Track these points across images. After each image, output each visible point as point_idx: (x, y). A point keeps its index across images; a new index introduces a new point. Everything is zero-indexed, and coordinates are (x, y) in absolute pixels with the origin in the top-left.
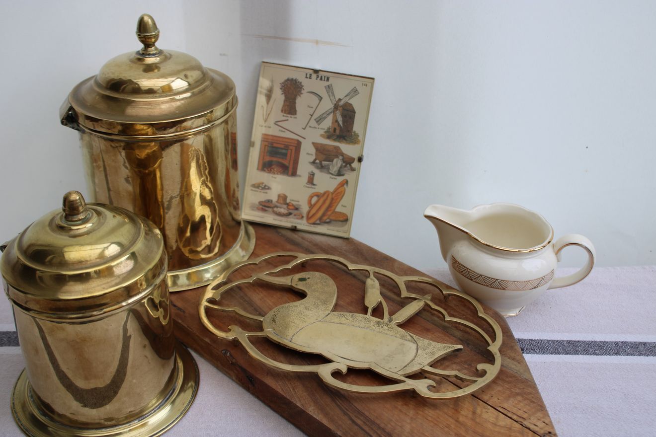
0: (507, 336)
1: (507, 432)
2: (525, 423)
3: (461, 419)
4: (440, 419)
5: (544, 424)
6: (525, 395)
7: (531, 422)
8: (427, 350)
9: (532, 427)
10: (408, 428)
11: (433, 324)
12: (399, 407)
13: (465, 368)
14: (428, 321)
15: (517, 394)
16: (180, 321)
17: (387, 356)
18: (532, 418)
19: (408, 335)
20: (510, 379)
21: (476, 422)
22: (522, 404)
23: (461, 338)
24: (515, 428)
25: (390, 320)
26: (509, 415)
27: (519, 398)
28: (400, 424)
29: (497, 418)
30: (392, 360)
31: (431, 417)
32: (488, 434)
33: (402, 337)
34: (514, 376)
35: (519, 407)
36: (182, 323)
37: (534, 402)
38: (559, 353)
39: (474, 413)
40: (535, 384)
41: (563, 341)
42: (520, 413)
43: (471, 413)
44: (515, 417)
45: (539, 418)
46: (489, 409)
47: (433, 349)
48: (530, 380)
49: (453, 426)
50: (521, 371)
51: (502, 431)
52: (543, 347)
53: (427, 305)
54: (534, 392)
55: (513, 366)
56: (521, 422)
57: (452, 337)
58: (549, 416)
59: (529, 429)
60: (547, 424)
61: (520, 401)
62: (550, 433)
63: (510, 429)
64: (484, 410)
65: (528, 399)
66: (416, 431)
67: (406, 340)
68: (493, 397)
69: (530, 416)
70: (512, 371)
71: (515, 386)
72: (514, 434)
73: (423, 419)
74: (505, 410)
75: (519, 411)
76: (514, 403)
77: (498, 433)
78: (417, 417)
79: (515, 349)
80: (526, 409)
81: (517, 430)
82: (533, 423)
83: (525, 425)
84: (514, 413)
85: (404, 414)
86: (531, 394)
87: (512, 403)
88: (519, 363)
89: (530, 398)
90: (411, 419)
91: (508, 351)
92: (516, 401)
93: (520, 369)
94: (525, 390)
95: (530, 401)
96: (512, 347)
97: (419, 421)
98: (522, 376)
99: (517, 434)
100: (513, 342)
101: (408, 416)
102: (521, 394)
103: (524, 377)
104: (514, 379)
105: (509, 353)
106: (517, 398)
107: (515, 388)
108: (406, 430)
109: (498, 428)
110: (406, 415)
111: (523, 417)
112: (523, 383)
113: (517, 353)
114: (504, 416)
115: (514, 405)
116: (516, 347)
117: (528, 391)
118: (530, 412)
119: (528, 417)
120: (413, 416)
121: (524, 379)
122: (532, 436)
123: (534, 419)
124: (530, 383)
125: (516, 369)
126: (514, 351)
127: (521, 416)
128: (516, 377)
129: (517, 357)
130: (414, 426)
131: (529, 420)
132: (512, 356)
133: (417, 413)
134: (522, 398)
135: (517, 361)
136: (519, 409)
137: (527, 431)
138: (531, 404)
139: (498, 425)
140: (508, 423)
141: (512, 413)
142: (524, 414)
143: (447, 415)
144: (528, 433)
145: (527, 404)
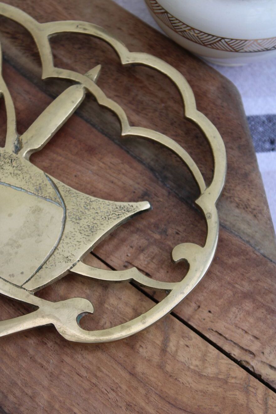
0: (239, 148)
1: (220, 390)
2: (255, 364)
3: (141, 368)
4: (101, 371)
6: (259, 298)
7: (265, 360)
8: (81, 222)
9: (265, 372)
10: (43, 398)
11: (103, 132)
12: (31, 352)
13: (156, 240)
14: (93, 125)
15: (246, 296)
17: (8, 244)
18: (267, 351)
19: (48, 183)
20: (236, 260)
21: (167, 372)
22: (251, 320)
23: (152, 163)
24: (235, 378)
25: (18, 149)
26: (226, 348)
27: (248, 305)
28: (29, 392)
29: (203, 359)
30: (16, 253)
31: (88, 369)
32: (185, 400)
33: (39, 191)
34: (243, 252)
35: (246, 326)
37: (272, 312)
39: (164, 350)
42: (246, 341)
43: (158, 351)
44: (236, 353)
46: (190, 339)
47: (94, 219)
48: (271, 257)
49: (124, 387)
50: (258, 236)
51: (211, 389)
53: (89, 97)
55: (243, 227)
56: (248, 363)
57: (136, 164)
59: (258, 377)
61: (248, 313)
63: (226, 382)
64: (182, 343)
65: (263, 306)
66: (57, 406)
67: (45, 198)
68: (200, 309)
69: (263, 345)
70: (241, 238)
71: (243, 275)
72: (231, 393)
73: (73, 375)
74: (221, 337)
75: (246, 335)
76: (238, 319)
77: (204, 393)
78: (61, 371)
79: (251, 182)
80: (257, 330)
81: (237, 383)
82: (268, 362)
83: (253, 367)
84: (235, 343)
85: (39, 366)
86: (271, 292)
87: (234, 317)
88: (255, 216)
89: (268, 303)
90: (50, 376)
91: (238, 188)
92: (241, 312)
93: (256, 232)
94: (260, 283)
95: (267, 310)
96: (246, 175)
97: (64, 381)
98: (257, 248)
99: (237, 393)
100: (249, 163)
101: (45, 369)
102: (251, 293)
103: (262, 251)
104: (243, 259)
105: (239, 193)
106: (243, 305)
107: (242, 280)
108: (40, 404)
109: (204, 381)
110: (41, 368)
111: (251, 350)
112: (258, 266)
113: (253, 190)
114: (217, 351)
115: (237, 322)
116: (253, 175)
117: (266, 286)
118: (265, 337)
119: (261, 349)
120: (54, 369)
121: (261, 257)
122: (263, 394)
123: (271, 353)
124: (270, 265)
125: (249, 231)
126: (249, 185)
127: (247, 348)
128: (247, 254)
129: (253, 201)
130: (55, 392)
131: (262, 354)
132: (245, 200)
133: (62, 362)
134: (253, 303)
135: (252, 213)
136: (246, 332)
137: (255, 384)
138: (268, 316)
139: (205, 374)
140: (224, 368)
141: (232, 343)
142: (253, 342)
143: (116, 360)
144: (257, 389)
145: (261, 318)
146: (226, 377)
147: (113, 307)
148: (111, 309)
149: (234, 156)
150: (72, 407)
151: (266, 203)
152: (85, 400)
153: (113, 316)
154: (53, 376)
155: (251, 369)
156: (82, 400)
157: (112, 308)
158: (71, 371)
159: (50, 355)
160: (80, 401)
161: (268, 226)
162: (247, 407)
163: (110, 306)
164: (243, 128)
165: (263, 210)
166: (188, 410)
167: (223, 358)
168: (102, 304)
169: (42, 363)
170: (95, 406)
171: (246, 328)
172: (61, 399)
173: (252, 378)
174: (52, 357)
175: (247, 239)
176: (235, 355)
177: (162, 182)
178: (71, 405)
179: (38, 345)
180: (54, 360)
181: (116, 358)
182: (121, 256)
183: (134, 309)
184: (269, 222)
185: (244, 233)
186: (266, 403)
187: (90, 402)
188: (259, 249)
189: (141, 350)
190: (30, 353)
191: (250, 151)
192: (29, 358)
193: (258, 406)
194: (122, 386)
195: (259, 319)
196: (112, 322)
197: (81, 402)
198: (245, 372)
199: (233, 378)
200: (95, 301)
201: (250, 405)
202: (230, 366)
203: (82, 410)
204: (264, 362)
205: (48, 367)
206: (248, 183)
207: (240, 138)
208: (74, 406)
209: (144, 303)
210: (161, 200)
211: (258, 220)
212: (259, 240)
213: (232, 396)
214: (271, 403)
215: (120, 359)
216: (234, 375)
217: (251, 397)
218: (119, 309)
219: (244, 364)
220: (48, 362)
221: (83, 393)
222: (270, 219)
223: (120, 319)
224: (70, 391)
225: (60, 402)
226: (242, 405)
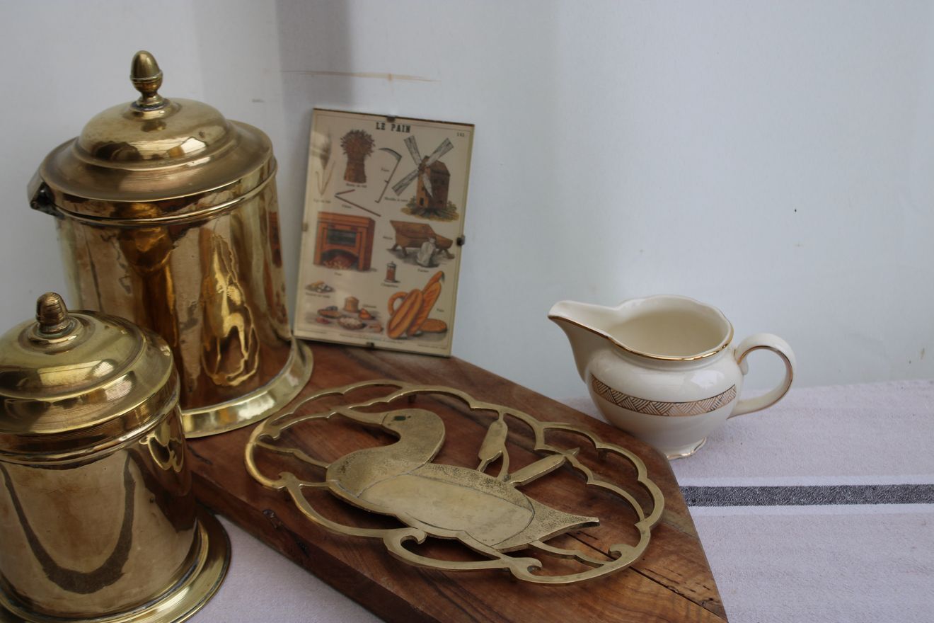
1: (652, 599)
2: (679, 588)
5: (704, 588)
6: (682, 554)
7: (687, 587)
8: (544, 521)
9: (687, 593)
15: (671, 553)
16: (205, 476)
22: (676, 565)
24: (663, 594)
25: (507, 479)
26: (657, 578)
27: (674, 558)
29: (639, 583)
33: (516, 502)
34: (671, 531)
35: (672, 568)
36: (209, 479)
37: (693, 562)
38: (747, 504)
40: (698, 539)
41: (755, 488)
42: (671, 576)
44: (664, 581)
45: (699, 582)
48: (692, 535)
51: (645, 598)
52: (724, 496)
54: (695, 549)
56: (673, 587)
58: (713, 579)
59: (683, 595)
60: (709, 589)
61: (674, 561)
62: (711, 599)
65: (685, 559)
67: (520, 506)
69: (686, 579)
70: (665, 522)
71: (669, 542)
72: (660, 602)
74: (652, 573)
75: (672, 573)
76: (665, 564)
77: (639, 601)
79: (675, 496)
80: (681, 571)
82: (689, 589)
83: (678, 590)
84: (663, 577)
86: (691, 552)
87: (662, 563)
88: (678, 513)
89: (689, 557)
92: (668, 561)
93: (679, 521)
94: (682, 547)
95: (688, 561)
98: (680, 529)
99: (666, 602)
102: (676, 551)
103: (683, 531)
106: (669, 558)
107: (669, 544)
109: (639, 595)
111: (675, 581)
112: (681, 538)
114: (649, 580)
115: (665, 566)
116: (677, 493)
117: (687, 549)
118: (687, 575)
119: (683, 581)
122: (686, 604)
123: (691, 584)
124: (691, 538)
125: (674, 520)
126: (673, 498)
127: (673, 580)
131: (685, 584)
134: (677, 557)
135: (676, 511)
137: (679, 598)
138: (689, 564)
139: (640, 591)
140: (655, 589)
141: (661, 577)
142: (677, 577)
144: (681, 601)
145: (683, 565)
146: (656, 593)
149: (662, 483)
155: (676, 591)
162: (673, 609)
165: (685, 511)
167: (653, 584)
171: (672, 570)
173: (677, 595)
175: (672, 524)
185: (670, 521)
186: (688, 609)
193: (681, 609)
198: (671, 592)
201: (676, 608)
202: (659, 588)
212: (681, 526)
213: (661, 604)
214: (691, 608)
217: (676, 604)
219: (670, 588)
226: (669, 608)
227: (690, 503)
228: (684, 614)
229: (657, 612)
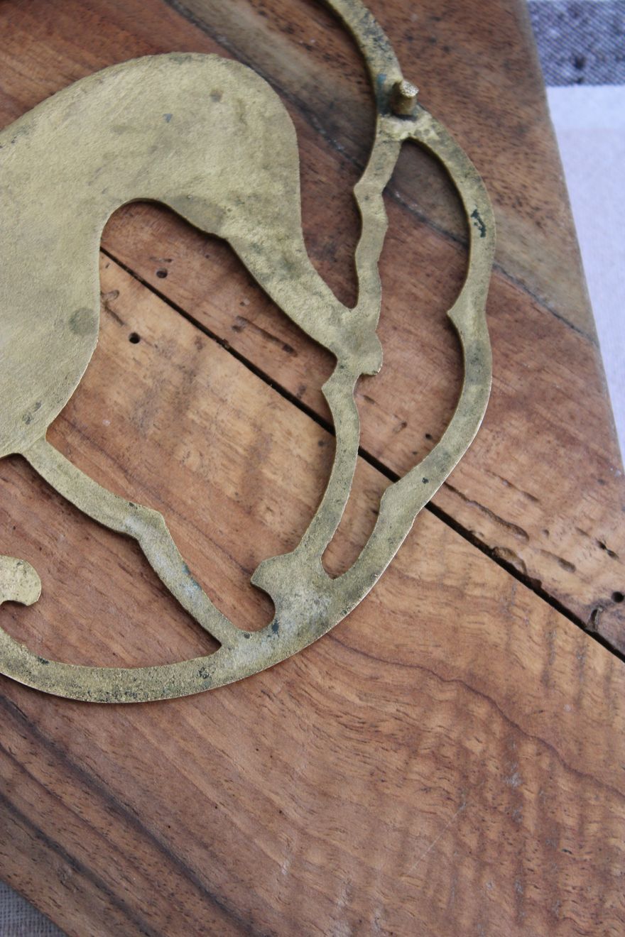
0: (507, 66)
1: (446, 611)
2: (528, 558)
5: (600, 553)
6: (541, 409)
7: (550, 548)
9: (550, 575)
11: (190, 18)
12: (15, 514)
15: (513, 403)
18: (555, 528)
22: (523, 458)
23: (305, 94)
24: (483, 585)
26: (464, 519)
32: (367, 630)
34: (510, 305)
35: (510, 472)
37: (571, 441)
40: (592, 339)
42: (509, 504)
44: (485, 530)
45: (585, 525)
48: (571, 319)
50: (543, 269)
51: (427, 608)
54: (581, 383)
56: (511, 553)
59: (535, 586)
60: (612, 554)
61: (516, 442)
62: (618, 598)
63: (461, 595)
65: (551, 427)
66: (73, 638)
68: (407, 430)
69: (548, 515)
70: (505, 273)
71: (507, 356)
72: (472, 618)
73: (110, 569)
74: (452, 494)
75: (509, 491)
76: (492, 454)
77: (411, 617)
78: (84, 559)
79: (532, 145)
80: (536, 481)
81: (486, 598)
82: (557, 553)
83: (523, 564)
84: (484, 509)
85: (33, 547)
86: (570, 397)
87: (483, 450)
88: (538, 224)
89: (562, 421)
90: (59, 570)
91: (501, 159)
92: (499, 440)
93: (540, 260)
94: (544, 376)
95: (558, 438)
96: (520, 131)
97: (90, 581)
98: (541, 297)
99: (486, 618)
100: (529, 103)
101: (47, 555)
102: (525, 398)
103: (552, 304)
104: (508, 321)
105: (503, 170)
106: (506, 424)
107: (505, 367)
108: (35, 632)
109: (411, 591)
110: (38, 551)
111: (519, 525)
112: (541, 337)
113: (535, 165)
114: (442, 526)
115: (490, 462)
116: (538, 131)
117: (558, 383)
118: (553, 497)
119: (543, 523)
120: (68, 554)
121: (550, 317)
122: (544, 623)
123: (564, 532)
124: (571, 336)
125: (524, 257)
126: (527, 154)
127: (511, 520)
128: (518, 309)
129: (536, 189)
130: (69, 607)
131: (544, 535)
132: (516, 186)
133: (87, 539)
134: (529, 420)
135: (531, 216)
136: (510, 485)
137: (527, 600)
138: (562, 451)
139: (413, 575)
140: (457, 564)
141: (477, 508)
142: (524, 506)
143: (211, 539)
144: (530, 612)
145: (544, 454)
146: (461, 582)
147: (207, 420)
148: (201, 423)
149: (494, 86)
150: (107, 641)
151: (563, 194)
152: (137, 626)
153: (207, 439)
154: (65, 570)
155: (519, 568)
156: (131, 626)
157: (204, 422)
158: (107, 560)
159: (60, 524)
160: (127, 628)
161: (569, 249)
162: (506, 650)
163: (201, 417)
164: (516, 20)
165: (558, 210)
166: (374, 654)
167: (455, 542)
168: (180, 411)
169: (40, 539)
170: (161, 639)
171: (509, 476)
172: (83, 621)
173: (521, 587)
174: (63, 527)
175: (519, 276)
176: (482, 535)
177: (327, 138)
178: (106, 637)
179: (31, 498)
180: (67, 534)
181: (212, 535)
182: (226, 305)
183: (254, 425)
184: (569, 239)
185: (512, 261)
186: (549, 643)
187: (150, 630)
188: (545, 300)
189: (269, 517)
190: (13, 517)
191: (531, 76)
192: (11, 529)
193: (531, 649)
194: (223, 596)
195: (540, 457)
196: (203, 453)
197: (129, 631)
198: (505, 574)
199: (476, 585)
200: (165, 404)
201: (515, 647)
202: (470, 559)
203: (130, 648)
204: (549, 553)
205: (55, 551)
206: (525, 149)
207: (510, 44)
208: (112, 638)
209: (278, 413)
210: (324, 179)
211: (544, 233)
212: (546, 279)
213: (472, 626)
214: (561, 643)
215: (221, 537)
216: (478, 580)
217: (516, 627)
218: (221, 424)
219: (504, 555)
220: (55, 538)
221: (134, 611)
222: (572, 232)
223: (223, 448)
224: (103, 604)
225: (81, 628)
226: (496, 646)
227: (568, 71)
228: (535, 666)
229: (461, 663)
